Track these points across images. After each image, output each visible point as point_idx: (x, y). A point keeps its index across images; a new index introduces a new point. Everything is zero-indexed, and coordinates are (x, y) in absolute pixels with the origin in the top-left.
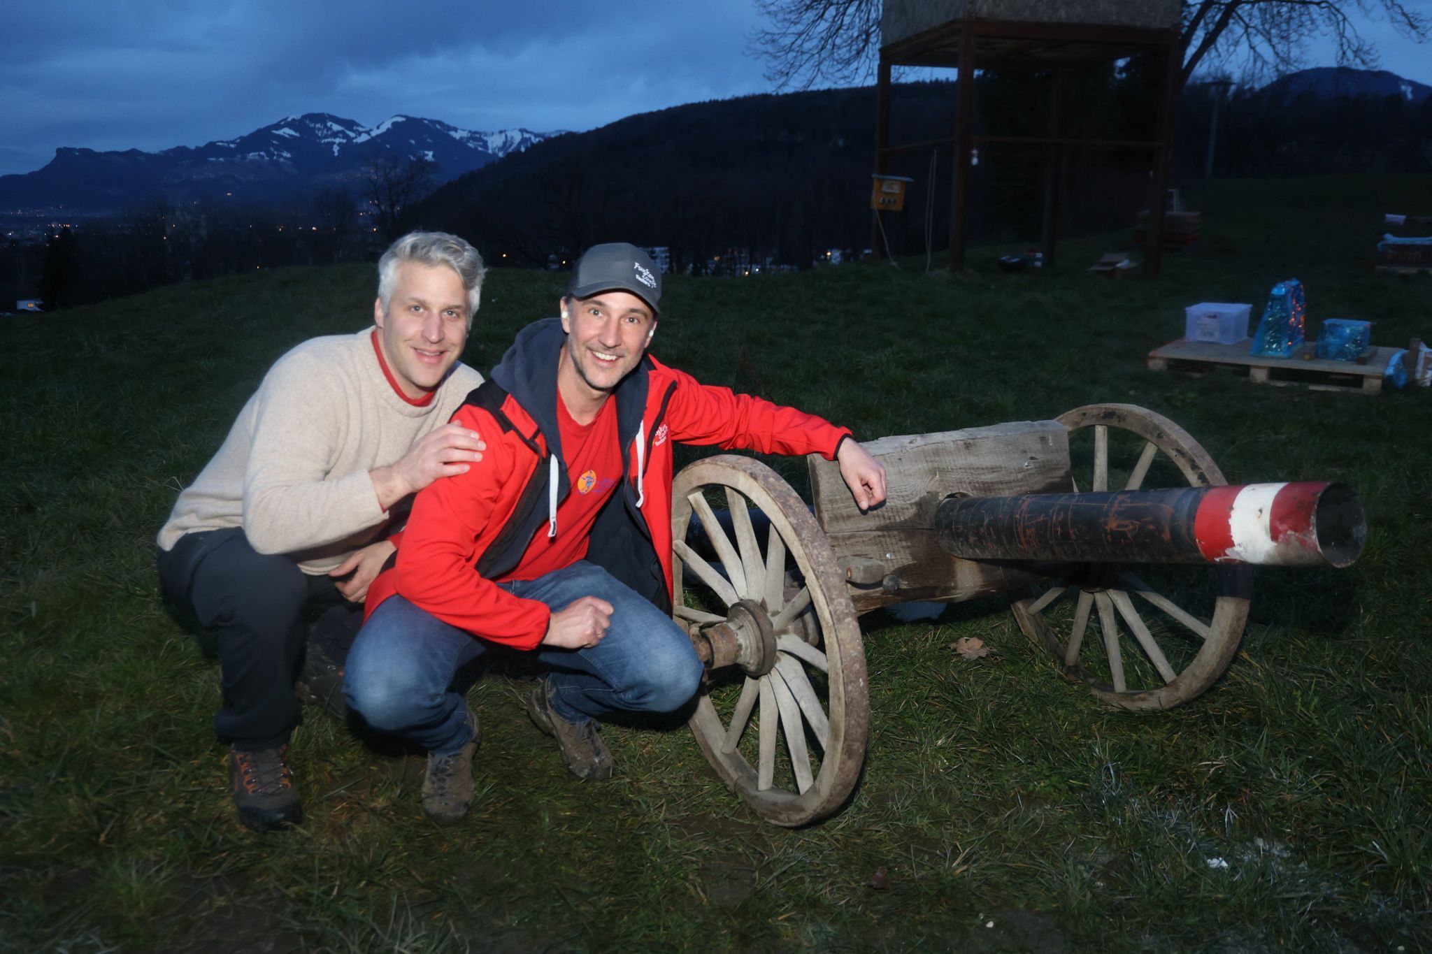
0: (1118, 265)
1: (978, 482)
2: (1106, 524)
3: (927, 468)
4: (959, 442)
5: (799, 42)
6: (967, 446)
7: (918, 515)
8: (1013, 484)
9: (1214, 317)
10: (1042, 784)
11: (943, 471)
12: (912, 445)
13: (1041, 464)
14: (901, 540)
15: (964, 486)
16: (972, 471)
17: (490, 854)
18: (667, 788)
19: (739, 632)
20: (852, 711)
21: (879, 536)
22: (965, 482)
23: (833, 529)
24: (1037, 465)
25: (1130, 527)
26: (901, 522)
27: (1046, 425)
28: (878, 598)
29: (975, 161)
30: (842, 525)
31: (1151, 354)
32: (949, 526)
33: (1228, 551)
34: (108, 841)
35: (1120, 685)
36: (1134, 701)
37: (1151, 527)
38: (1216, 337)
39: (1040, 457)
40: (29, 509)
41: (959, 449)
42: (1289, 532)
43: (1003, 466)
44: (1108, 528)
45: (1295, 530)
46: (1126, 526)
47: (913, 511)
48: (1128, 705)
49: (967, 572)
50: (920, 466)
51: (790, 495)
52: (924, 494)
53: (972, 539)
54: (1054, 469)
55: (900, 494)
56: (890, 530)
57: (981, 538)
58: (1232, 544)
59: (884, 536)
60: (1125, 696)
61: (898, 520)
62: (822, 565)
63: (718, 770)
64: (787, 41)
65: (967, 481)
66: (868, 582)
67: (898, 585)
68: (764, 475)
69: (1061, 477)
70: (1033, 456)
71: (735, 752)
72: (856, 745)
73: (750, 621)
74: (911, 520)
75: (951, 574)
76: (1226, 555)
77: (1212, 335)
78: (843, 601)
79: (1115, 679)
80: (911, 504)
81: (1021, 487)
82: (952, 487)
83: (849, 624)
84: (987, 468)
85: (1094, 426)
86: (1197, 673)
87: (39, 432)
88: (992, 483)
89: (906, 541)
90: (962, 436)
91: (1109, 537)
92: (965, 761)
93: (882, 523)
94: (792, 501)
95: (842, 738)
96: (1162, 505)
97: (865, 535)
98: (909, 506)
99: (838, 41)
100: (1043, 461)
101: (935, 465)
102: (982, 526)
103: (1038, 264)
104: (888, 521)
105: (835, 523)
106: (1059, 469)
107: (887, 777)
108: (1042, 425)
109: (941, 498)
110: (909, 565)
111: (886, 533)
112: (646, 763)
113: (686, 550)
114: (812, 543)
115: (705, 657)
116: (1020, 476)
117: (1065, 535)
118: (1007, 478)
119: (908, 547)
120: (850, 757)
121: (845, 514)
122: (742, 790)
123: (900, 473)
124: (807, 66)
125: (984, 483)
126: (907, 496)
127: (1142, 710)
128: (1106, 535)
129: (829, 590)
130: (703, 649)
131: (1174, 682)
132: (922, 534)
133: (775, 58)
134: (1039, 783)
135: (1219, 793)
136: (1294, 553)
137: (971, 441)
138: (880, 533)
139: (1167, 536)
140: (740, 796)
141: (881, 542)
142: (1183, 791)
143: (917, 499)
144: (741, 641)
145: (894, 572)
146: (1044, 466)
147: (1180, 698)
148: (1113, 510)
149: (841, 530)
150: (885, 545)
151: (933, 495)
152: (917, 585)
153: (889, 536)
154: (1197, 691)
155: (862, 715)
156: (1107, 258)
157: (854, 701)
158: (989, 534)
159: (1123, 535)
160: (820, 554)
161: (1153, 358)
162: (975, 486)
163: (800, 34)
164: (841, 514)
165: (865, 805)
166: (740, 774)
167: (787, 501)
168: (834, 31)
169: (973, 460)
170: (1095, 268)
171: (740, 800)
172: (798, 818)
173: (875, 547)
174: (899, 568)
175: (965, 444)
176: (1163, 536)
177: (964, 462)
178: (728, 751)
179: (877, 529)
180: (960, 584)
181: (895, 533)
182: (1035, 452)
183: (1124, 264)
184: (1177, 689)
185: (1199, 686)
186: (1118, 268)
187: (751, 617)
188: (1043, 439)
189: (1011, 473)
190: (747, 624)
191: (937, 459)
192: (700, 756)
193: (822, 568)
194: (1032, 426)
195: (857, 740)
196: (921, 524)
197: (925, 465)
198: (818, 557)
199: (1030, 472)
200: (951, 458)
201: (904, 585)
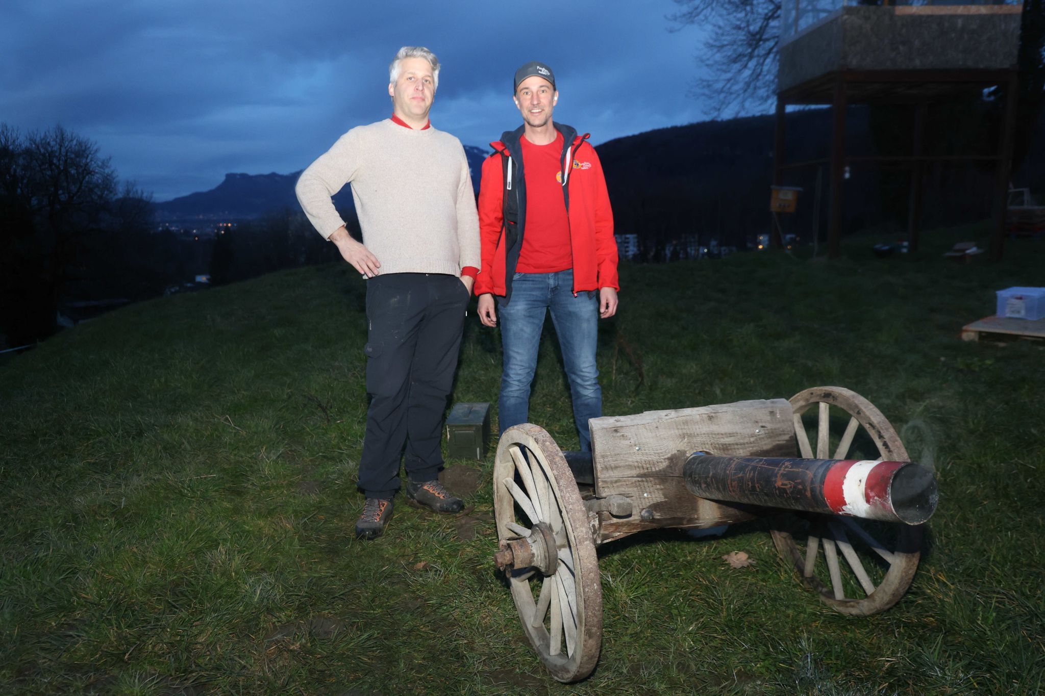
0: (968, 252)
1: (718, 444)
2: (775, 482)
3: (678, 434)
4: (703, 415)
5: (728, 85)
6: (710, 418)
7: (669, 467)
8: (746, 445)
9: (1020, 298)
10: (758, 665)
11: (690, 436)
12: (667, 417)
13: (770, 431)
14: (655, 484)
15: (707, 446)
16: (714, 436)
17: (360, 686)
18: (491, 649)
19: (533, 545)
20: (589, 606)
21: (639, 481)
22: (707, 443)
23: (603, 476)
24: (767, 432)
25: (789, 485)
26: (656, 471)
27: (776, 402)
28: (638, 524)
29: (847, 175)
30: (611, 473)
31: (965, 328)
32: (690, 476)
33: (844, 508)
34: (129, 659)
35: (839, 594)
36: (847, 607)
37: (800, 487)
38: (1023, 314)
39: (769, 426)
40: (140, 434)
41: (703, 420)
42: (876, 498)
43: (739, 432)
44: (776, 485)
45: (879, 497)
46: (786, 485)
47: (665, 464)
48: (842, 610)
49: (708, 508)
50: (673, 432)
51: (557, 455)
52: (674, 452)
53: (703, 486)
54: (780, 435)
55: (656, 452)
56: (648, 477)
57: (708, 485)
58: (845, 504)
59: (642, 481)
60: (843, 603)
61: (654, 469)
62: (572, 504)
63: (530, 639)
64: (719, 86)
65: (709, 443)
66: (621, 514)
67: (653, 516)
68: (543, 441)
69: (786, 440)
70: (764, 425)
71: (542, 627)
72: (594, 630)
73: (541, 538)
74: (664, 470)
75: (695, 509)
76: (844, 511)
77: (1019, 312)
78: (584, 530)
79: (836, 590)
80: (665, 459)
81: (753, 447)
82: (697, 447)
83: (587, 545)
84: (726, 434)
85: (818, 403)
86: (886, 589)
87: (163, 380)
88: (729, 444)
89: (660, 485)
90: (707, 410)
91: (777, 491)
92: (707, 644)
93: (642, 471)
94: (557, 459)
95: (584, 624)
96: (808, 472)
97: (628, 481)
98: (663, 460)
99: (758, 84)
100: (771, 429)
101: (685, 431)
102: (708, 477)
103: (905, 250)
104: (646, 471)
105: (605, 472)
106: (784, 434)
107: (648, 652)
108: (773, 402)
109: (688, 455)
110: (661, 502)
111: (644, 479)
112: (482, 630)
113: (512, 485)
114: (566, 488)
115: (509, 560)
116: (752, 439)
117: (753, 488)
118: (742, 441)
119: (662, 489)
120: (590, 637)
121: (613, 465)
122: (540, 653)
123: (657, 437)
124: (735, 103)
125: (723, 445)
126: (662, 453)
127: (851, 615)
128: (776, 490)
129: (574, 521)
130: (508, 556)
131: (872, 595)
132: (672, 480)
133: (710, 98)
134: (756, 665)
135: (890, 683)
136: (880, 514)
137: (713, 415)
138: (640, 479)
139: (808, 494)
140: (538, 658)
141: (640, 485)
142: (862, 678)
143: (669, 455)
144: (534, 551)
145: (650, 507)
146: (772, 433)
147: (877, 608)
148: (781, 472)
149: (610, 477)
150: (643, 488)
151: (683, 453)
152: (668, 516)
153: (647, 481)
154: (888, 604)
155: (597, 608)
156: (959, 246)
157: (590, 599)
158: (712, 483)
159: (785, 491)
160: (571, 496)
161: (966, 331)
162: (715, 447)
163: (729, 80)
164: (610, 465)
165: (625, 671)
166: (542, 642)
167: (554, 459)
168: (756, 76)
169: (715, 428)
170: (948, 254)
171: (538, 661)
172: (568, 677)
173: (635, 489)
174: (654, 504)
175: (709, 416)
176: (807, 494)
177: (708, 429)
178: (536, 626)
179: (638, 476)
180: (701, 516)
181: (651, 479)
182: (765, 422)
183: (973, 250)
184: (874, 601)
185: (888, 599)
186: (968, 254)
187: (542, 535)
188: (772, 413)
189: (745, 437)
190: (539, 539)
191: (686, 427)
192: (520, 628)
193: (571, 506)
194: (764, 403)
195: (594, 626)
196: (672, 473)
197: (676, 431)
198: (569, 499)
199: (761, 436)
200: (697, 427)
201: (657, 516)
